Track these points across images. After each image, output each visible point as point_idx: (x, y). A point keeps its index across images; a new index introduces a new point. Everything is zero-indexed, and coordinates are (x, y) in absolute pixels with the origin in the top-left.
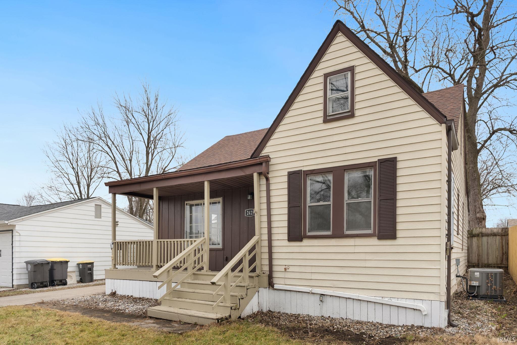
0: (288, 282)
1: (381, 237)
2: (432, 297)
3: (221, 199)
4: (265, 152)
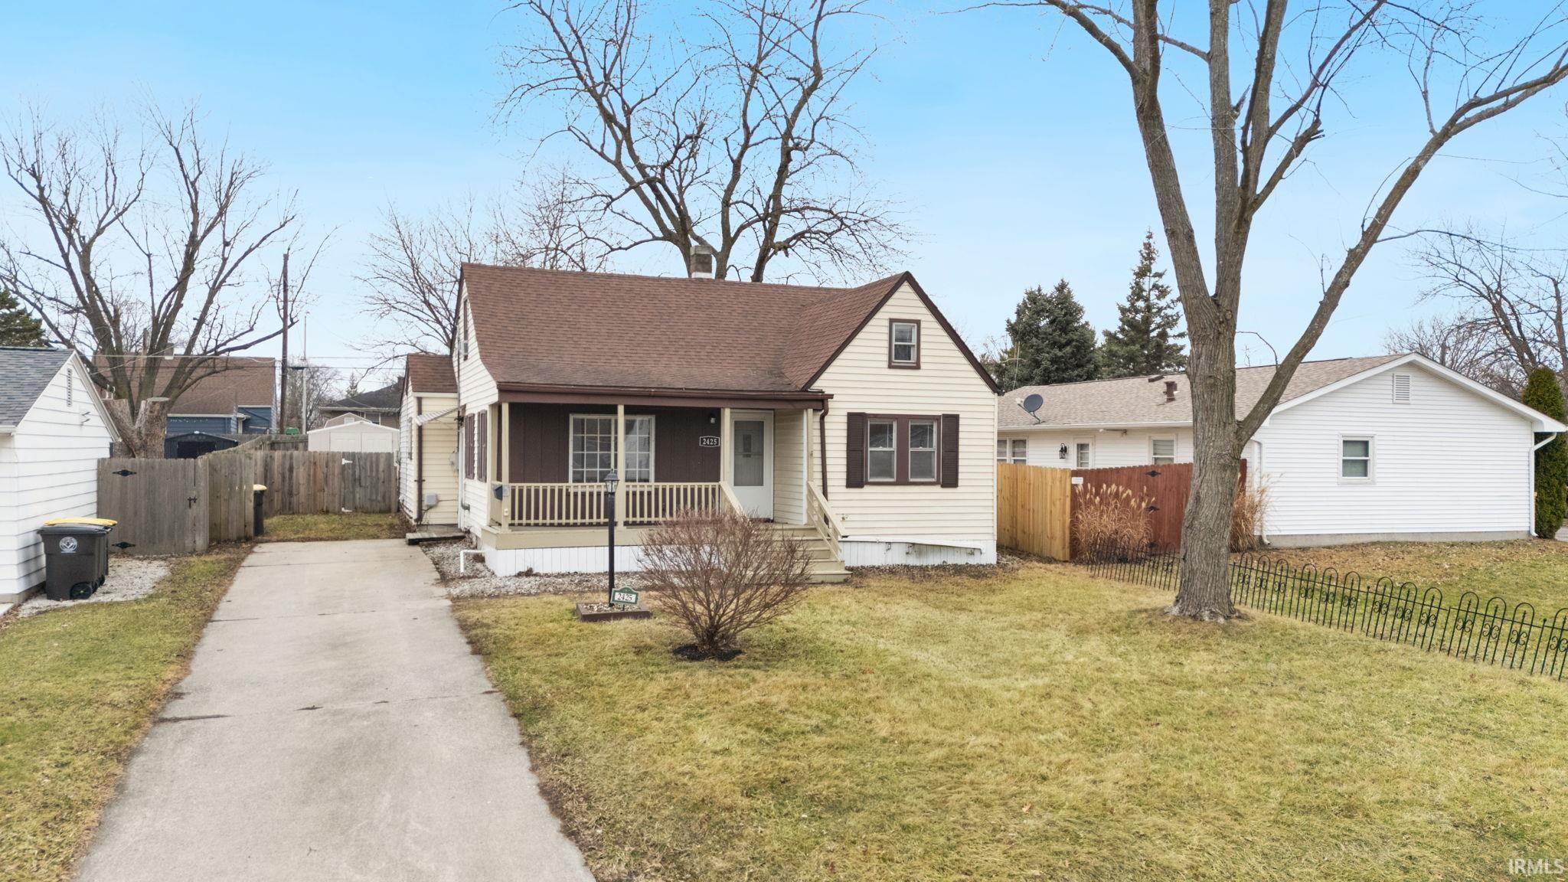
0: (847, 532)
1: (944, 486)
3: (653, 418)
4: (818, 385)
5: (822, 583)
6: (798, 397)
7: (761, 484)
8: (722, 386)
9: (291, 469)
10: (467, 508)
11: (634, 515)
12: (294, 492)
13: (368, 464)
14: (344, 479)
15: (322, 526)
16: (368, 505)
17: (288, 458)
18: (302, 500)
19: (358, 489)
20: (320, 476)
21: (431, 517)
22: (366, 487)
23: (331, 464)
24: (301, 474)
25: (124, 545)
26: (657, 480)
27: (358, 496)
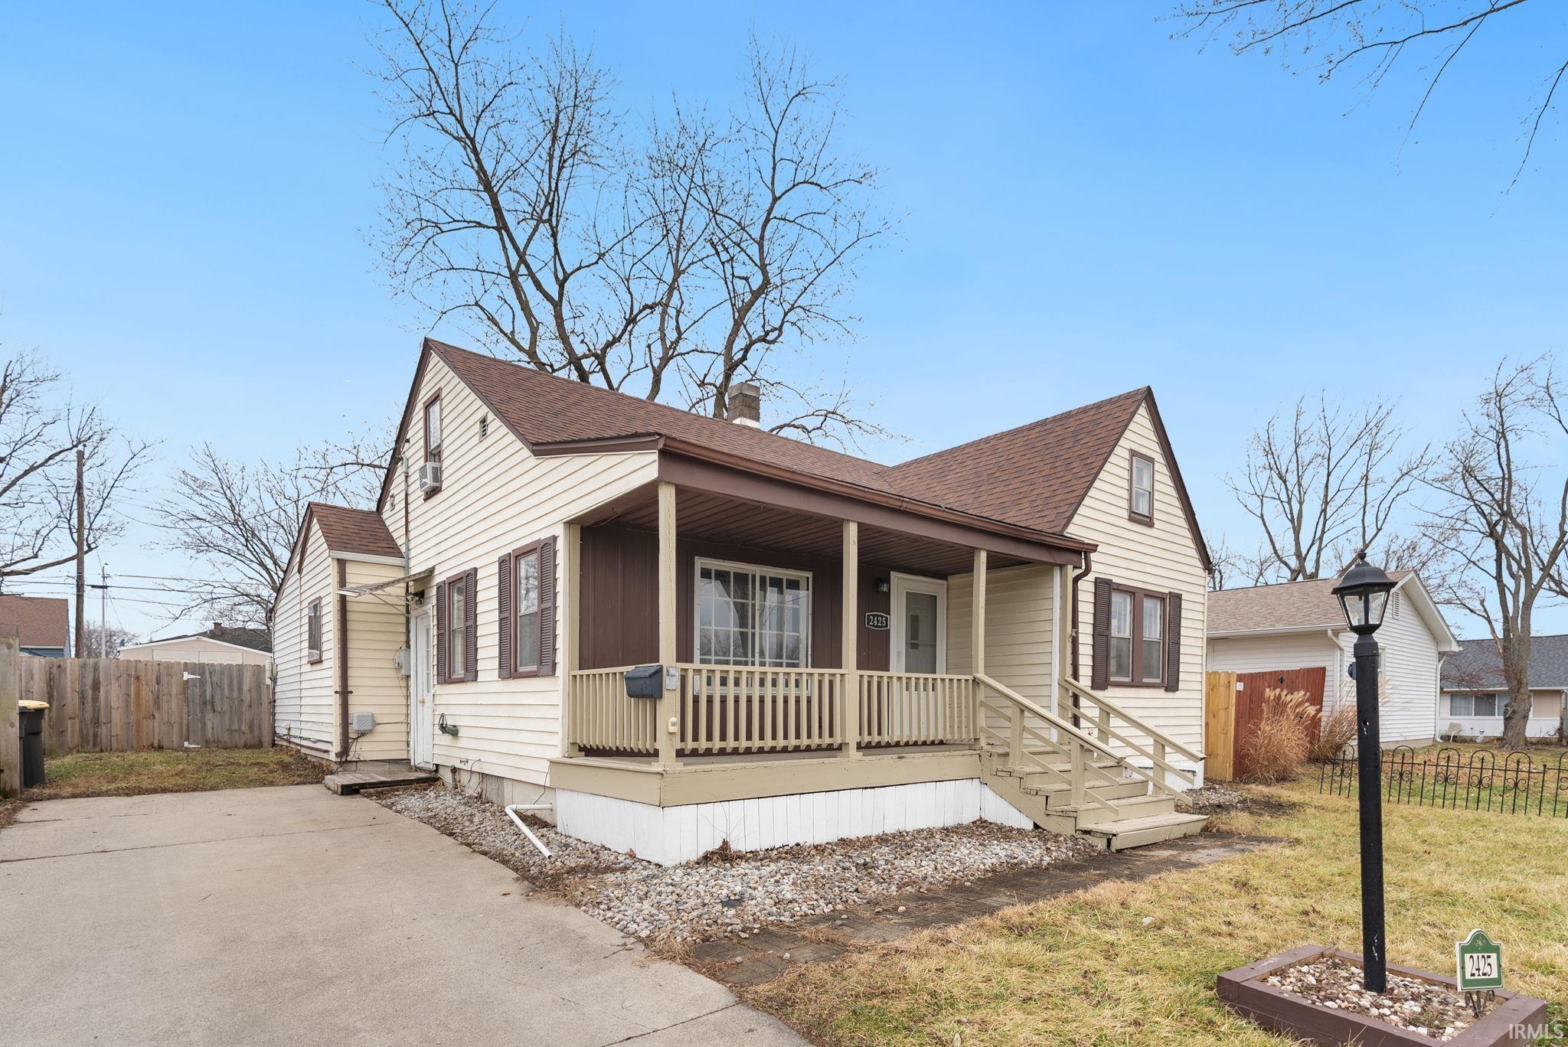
1: (1168, 688)
3: (810, 577)
9: (96, 686)
10: (453, 732)
12: (103, 719)
13: (226, 682)
14: (187, 700)
15: (158, 767)
16: (225, 737)
18: (117, 730)
19: (210, 715)
20: (147, 695)
21: (364, 750)
22: (222, 713)
23: (164, 680)
24: (113, 695)
27: (209, 725)
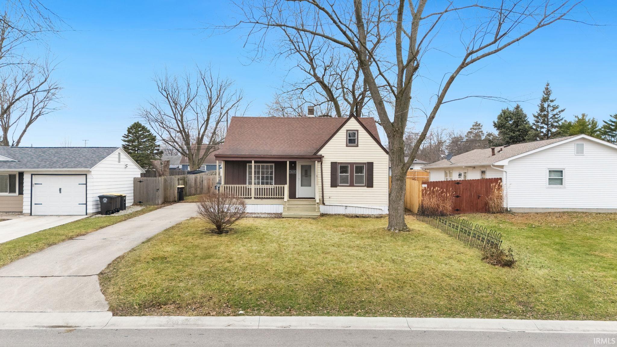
0: (330, 202)
1: (368, 187)
2: (385, 205)
3: (273, 164)
4: (320, 153)
5: (309, 218)
6: (312, 157)
7: (310, 186)
8: (289, 154)
11: (257, 195)
12: (203, 188)
17: (201, 178)
18: (205, 190)
24: (205, 183)
25: (140, 202)
26: (275, 184)
